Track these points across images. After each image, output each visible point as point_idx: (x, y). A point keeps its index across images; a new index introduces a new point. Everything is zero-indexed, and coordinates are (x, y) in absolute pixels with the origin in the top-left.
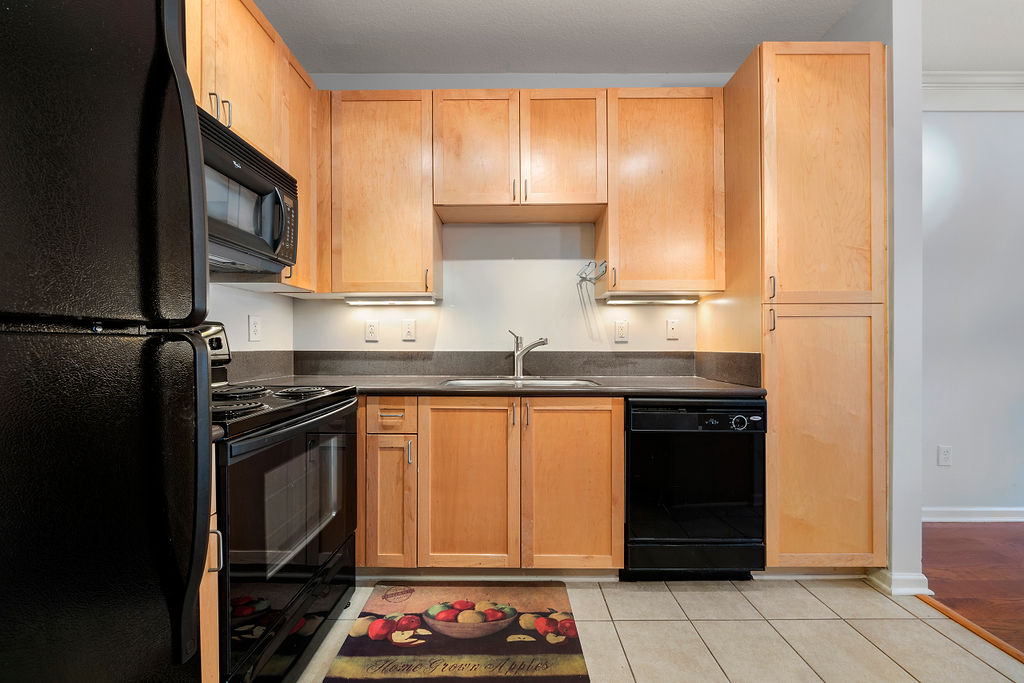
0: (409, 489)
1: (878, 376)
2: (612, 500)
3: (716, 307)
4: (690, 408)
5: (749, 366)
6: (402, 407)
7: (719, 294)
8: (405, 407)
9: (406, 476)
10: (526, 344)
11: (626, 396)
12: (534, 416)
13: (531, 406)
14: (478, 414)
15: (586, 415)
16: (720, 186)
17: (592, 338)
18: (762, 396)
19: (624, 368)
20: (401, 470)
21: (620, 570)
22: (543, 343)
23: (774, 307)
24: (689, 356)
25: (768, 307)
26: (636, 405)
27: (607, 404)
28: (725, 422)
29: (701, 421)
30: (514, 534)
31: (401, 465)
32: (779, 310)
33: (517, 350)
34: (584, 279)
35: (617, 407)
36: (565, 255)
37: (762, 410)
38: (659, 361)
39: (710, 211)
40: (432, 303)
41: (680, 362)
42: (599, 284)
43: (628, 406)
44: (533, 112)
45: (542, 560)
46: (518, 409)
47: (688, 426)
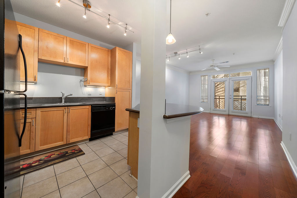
0: (33, 132)
1: (130, 100)
2: (88, 125)
3: (109, 88)
4: (103, 106)
5: (113, 99)
6: (31, 111)
7: (109, 86)
8: (32, 111)
9: (31, 129)
10: (65, 95)
11: (91, 105)
12: (71, 111)
13: (70, 108)
14: (56, 111)
15: (83, 109)
16: (110, 68)
17: (83, 94)
18: (115, 104)
19: (90, 100)
20: (29, 128)
21: (89, 138)
22: (71, 95)
23: (117, 90)
24: (104, 98)
25: (116, 89)
26: (93, 107)
27: (88, 107)
28: (109, 109)
29: (105, 109)
30: (65, 137)
31: (30, 126)
32: (118, 90)
33: (63, 97)
34: (81, 81)
35: (89, 108)
36: (76, 75)
37: (115, 106)
38: (98, 99)
39: (108, 72)
40: (34, 84)
41: (102, 99)
42: (85, 82)
43: (92, 107)
44: (70, 43)
45: (72, 141)
46: (67, 109)
47: (103, 110)
